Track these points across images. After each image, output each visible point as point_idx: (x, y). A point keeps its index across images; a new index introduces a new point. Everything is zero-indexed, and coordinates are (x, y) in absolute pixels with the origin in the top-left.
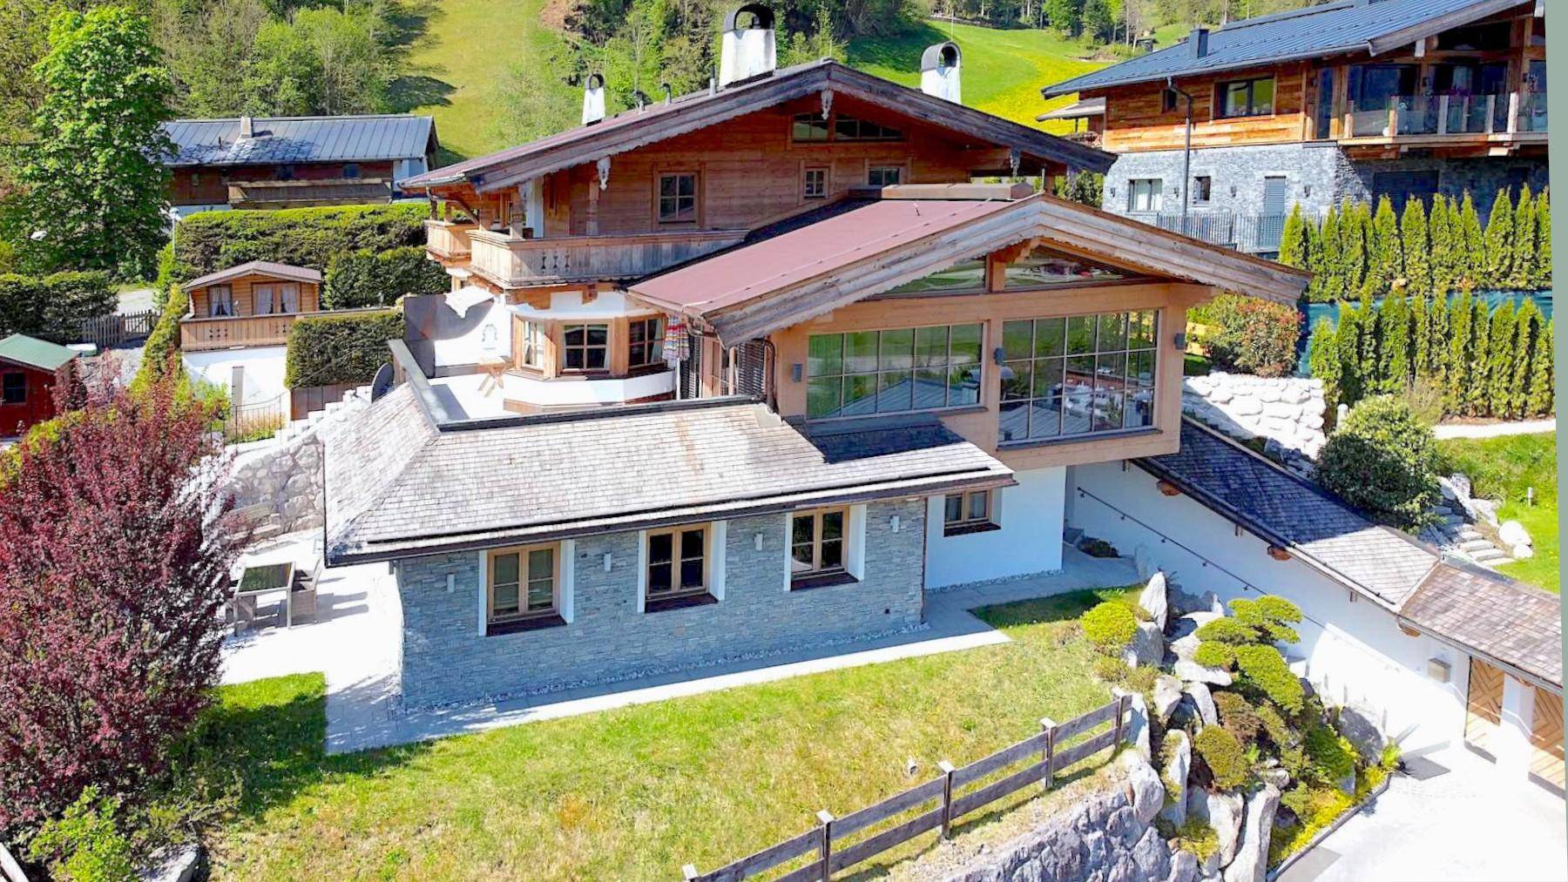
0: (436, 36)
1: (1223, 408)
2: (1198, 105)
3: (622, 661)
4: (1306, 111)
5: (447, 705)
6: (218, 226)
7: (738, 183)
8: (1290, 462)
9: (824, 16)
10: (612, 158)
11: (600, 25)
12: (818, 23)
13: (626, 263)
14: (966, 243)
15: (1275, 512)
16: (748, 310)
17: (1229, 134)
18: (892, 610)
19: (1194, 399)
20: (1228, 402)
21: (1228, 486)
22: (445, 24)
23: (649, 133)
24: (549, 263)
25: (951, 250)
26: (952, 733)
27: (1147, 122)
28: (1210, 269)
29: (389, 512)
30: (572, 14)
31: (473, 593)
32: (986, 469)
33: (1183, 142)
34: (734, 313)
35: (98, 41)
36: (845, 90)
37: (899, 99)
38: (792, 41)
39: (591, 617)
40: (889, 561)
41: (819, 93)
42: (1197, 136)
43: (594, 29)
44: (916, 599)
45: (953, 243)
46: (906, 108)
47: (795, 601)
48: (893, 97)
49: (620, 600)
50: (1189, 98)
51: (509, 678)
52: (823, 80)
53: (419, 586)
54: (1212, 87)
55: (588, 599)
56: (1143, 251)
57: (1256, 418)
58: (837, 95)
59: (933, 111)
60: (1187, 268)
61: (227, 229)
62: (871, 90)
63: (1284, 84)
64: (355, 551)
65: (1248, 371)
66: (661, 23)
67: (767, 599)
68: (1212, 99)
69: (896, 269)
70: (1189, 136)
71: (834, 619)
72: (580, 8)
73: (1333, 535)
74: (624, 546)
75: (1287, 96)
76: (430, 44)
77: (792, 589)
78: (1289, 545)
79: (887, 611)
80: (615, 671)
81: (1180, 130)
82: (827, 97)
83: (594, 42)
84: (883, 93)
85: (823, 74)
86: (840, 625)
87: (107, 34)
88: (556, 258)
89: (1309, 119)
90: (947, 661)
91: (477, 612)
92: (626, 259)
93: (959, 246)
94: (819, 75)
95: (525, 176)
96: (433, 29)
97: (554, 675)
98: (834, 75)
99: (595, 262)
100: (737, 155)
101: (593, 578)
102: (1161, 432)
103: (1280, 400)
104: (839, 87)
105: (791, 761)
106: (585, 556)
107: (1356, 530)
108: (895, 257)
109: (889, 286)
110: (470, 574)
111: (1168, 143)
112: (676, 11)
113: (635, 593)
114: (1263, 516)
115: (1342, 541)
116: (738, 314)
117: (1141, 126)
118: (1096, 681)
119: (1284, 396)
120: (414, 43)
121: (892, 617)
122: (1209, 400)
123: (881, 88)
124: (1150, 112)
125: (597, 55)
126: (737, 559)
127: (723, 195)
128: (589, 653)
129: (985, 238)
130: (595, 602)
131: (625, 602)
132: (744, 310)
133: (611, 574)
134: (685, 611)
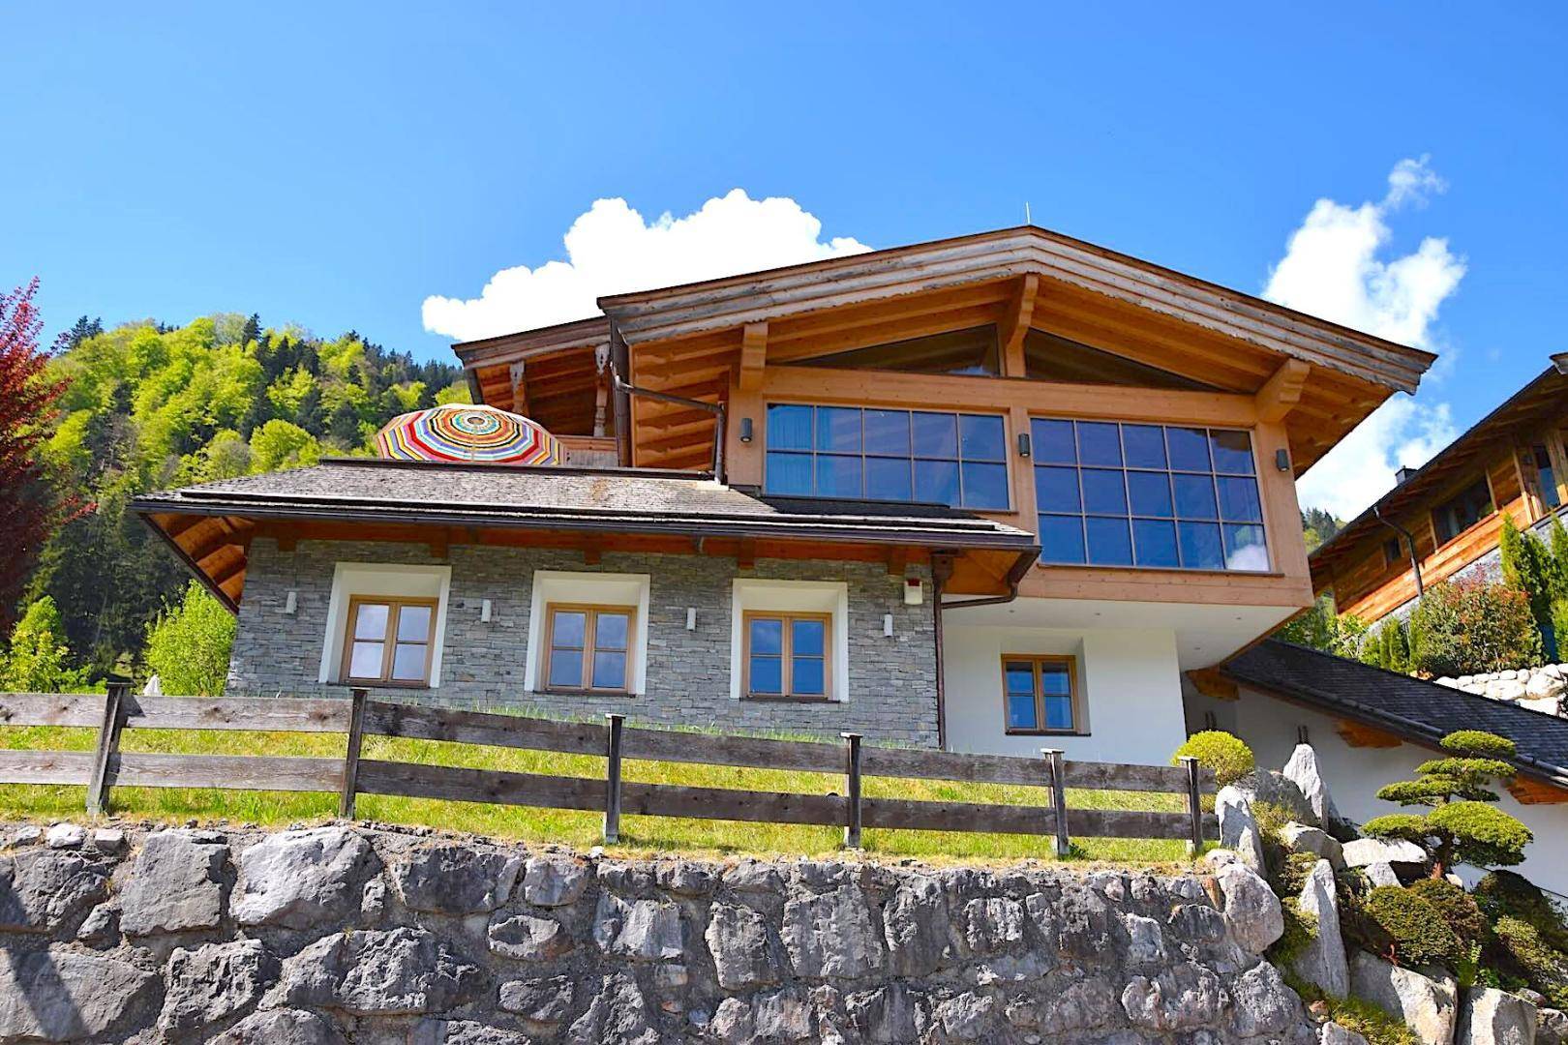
2: (1420, 542)
4: (1528, 491)
16: (657, 305)
17: (1458, 555)
27: (1374, 586)
31: (320, 629)
33: (1416, 588)
34: (638, 305)
39: (462, 684)
40: (887, 683)
42: (1428, 574)
47: (747, 714)
49: (503, 671)
50: (1411, 537)
53: (257, 608)
54: (1429, 515)
55: (460, 662)
63: (1496, 474)
67: (707, 704)
68: (1432, 528)
69: (844, 284)
70: (1420, 578)
74: (512, 602)
75: (1504, 484)
77: (745, 700)
81: (1410, 576)
89: (1533, 498)
91: (320, 651)
93: (928, 270)
101: (468, 635)
106: (461, 606)
108: (844, 271)
110: (318, 604)
111: (1401, 597)
113: (522, 664)
116: (643, 307)
117: (1370, 593)
124: (1376, 572)
126: (663, 644)
130: (468, 667)
131: (508, 673)
132: (650, 304)
133: (492, 635)
134: (590, 701)
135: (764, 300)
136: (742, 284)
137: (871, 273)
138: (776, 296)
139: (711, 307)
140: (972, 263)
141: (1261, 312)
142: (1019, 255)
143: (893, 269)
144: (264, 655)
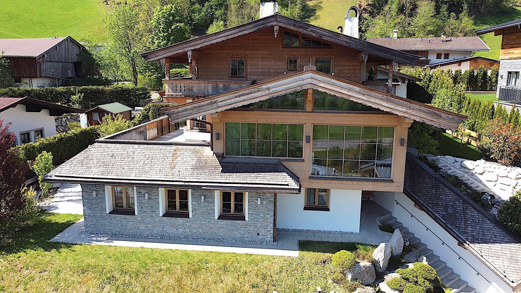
0: (319, 16)
1: (480, 177)
3: (155, 231)
5: (97, 234)
6: (178, 73)
7: (260, 63)
8: (495, 206)
9: (465, 6)
10: (193, 51)
11: (376, 11)
12: (462, 8)
13: (206, 91)
14: (274, 89)
15: (466, 227)
16: (180, 109)
18: (260, 234)
19: (466, 170)
20: (482, 174)
21: (447, 211)
22: (322, 12)
23: (205, 42)
24: (178, 88)
25: (268, 92)
26: (246, 287)
28: (404, 110)
29: (66, 167)
30: (366, 7)
31: (104, 199)
32: (288, 185)
35: (164, 15)
36: (284, 26)
37: (308, 30)
38: (449, 16)
39: (144, 214)
40: (259, 215)
41: (273, 26)
43: (374, 12)
44: (270, 232)
45: (268, 89)
46: (312, 33)
47: (220, 223)
48: (306, 29)
49: (154, 210)
51: (117, 229)
52: (273, 22)
53: (86, 193)
55: (142, 208)
56: (365, 98)
57: (494, 183)
58: (280, 27)
59: (325, 35)
60: (391, 108)
61: (181, 74)
62: (295, 26)
64: (49, 178)
65: (494, 160)
66: (396, 10)
67: (209, 220)
69: (242, 98)
71: (236, 233)
72: (369, 5)
73: (493, 243)
74: (154, 192)
76: (316, 19)
77: (218, 218)
78: (466, 243)
79: (258, 234)
80: (153, 235)
82: (276, 28)
83: (373, 17)
84: (301, 27)
85: (274, 19)
86: (239, 236)
87: (168, 13)
88: (181, 87)
90: (263, 258)
91: (105, 205)
92: (206, 89)
93: (271, 91)
94: (272, 19)
95: (162, 57)
96: (318, 13)
97: (132, 232)
98: (278, 19)
99: (195, 89)
100: (260, 52)
101: (143, 201)
102: (393, 182)
103: (507, 177)
104: (281, 24)
105: (172, 281)
106: (140, 192)
107: (506, 243)
108: (242, 93)
109: (240, 105)
110: (102, 192)
112: (403, 5)
113: (158, 209)
114: (459, 228)
115: (497, 247)
118: (330, 281)
119: (510, 175)
120: (311, 18)
121: (261, 237)
122: (474, 172)
123: (300, 25)
125: (373, 22)
126: (196, 203)
127: (254, 67)
128: (144, 226)
129: (283, 87)
130: (144, 209)
131: (155, 211)
132: (178, 109)
133: (150, 201)
134: (177, 219)
135: (215, 105)
136: (208, 100)
137: (251, 93)
138: (219, 104)
139: (198, 109)
140: (287, 86)
141: (398, 100)
142: (305, 82)
143: (259, 91)
144: (91, 206)
